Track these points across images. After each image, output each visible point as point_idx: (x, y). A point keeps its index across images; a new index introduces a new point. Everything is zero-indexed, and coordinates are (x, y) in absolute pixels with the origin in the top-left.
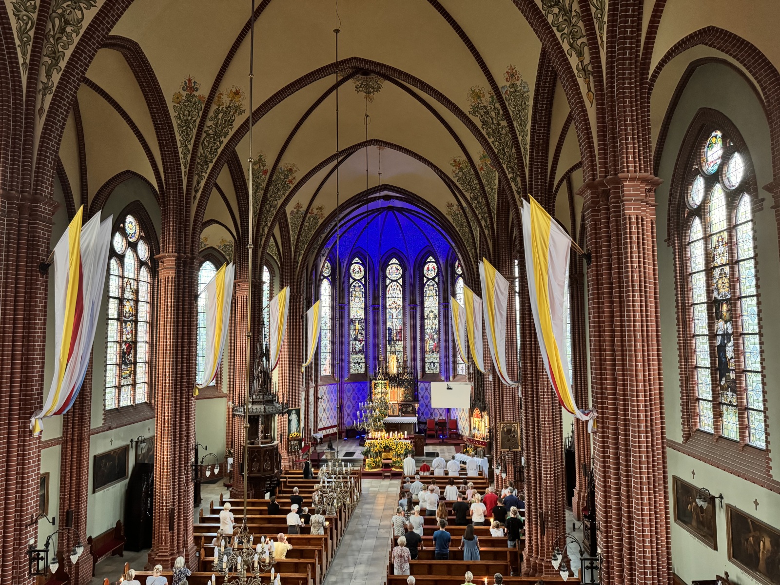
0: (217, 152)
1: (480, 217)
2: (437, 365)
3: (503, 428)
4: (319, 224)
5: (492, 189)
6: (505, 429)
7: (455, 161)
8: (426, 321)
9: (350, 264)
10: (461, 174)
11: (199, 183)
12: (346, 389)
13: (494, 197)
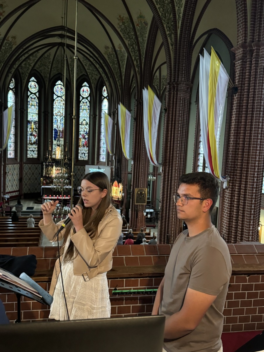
1: (133, 59)
2: (87, 155)
3: (138, 191)
4: (13, 49)
5: (143, 40)
6: (139, 193)
7: (120, 16)
8: (80, 126)
9: (28, 81)
10: (123, 26)
12: (25, 168)
13: (144, 46)
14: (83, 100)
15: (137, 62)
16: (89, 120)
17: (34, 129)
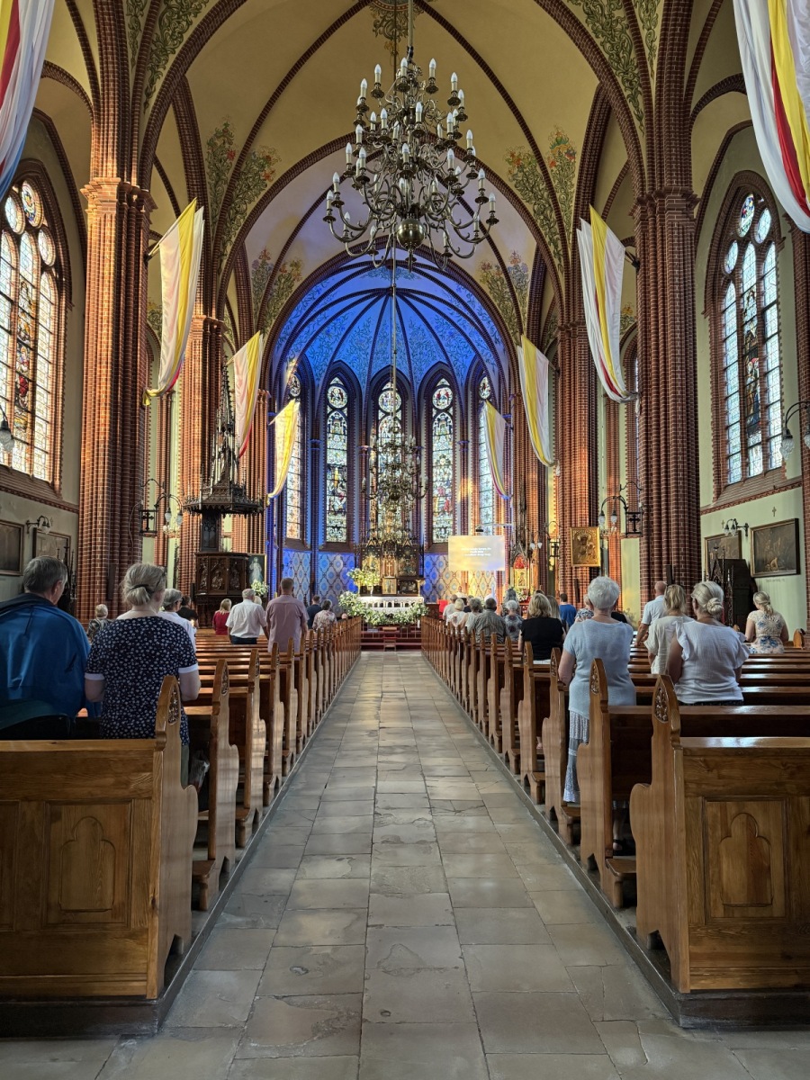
0: (182, 37)
1: (547, 240)
2: (450, 530)
3: (576, 535)
4: (294, 289)
5: (567, 195)
6: (579, 538)
7: (512, 155)
8: (434, 470)
9: (327, 385)
10: (520, 174)
11: (152, 82)
12: (320, 562)
13: (570, 207)
14: (439, 417)
15: (556, 247)
16: (451, 455)
17: (339, 482)
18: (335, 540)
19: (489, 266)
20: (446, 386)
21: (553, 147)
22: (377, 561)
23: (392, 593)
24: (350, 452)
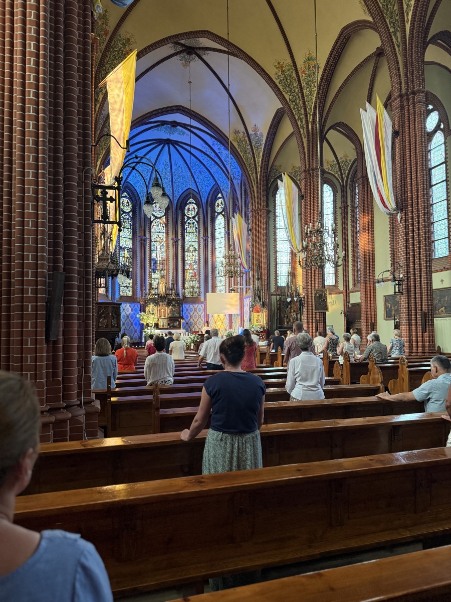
3: (316, 294)
5: (311, 92)
6: (318, 295)
7: (279, 63)
14: (189, 221)
15: (302, 122)
16: (197, 245)
17: (127, 258)
18: (125, 295)
19: (238, 132)
20: (193, 203)
21: (305, 62)
22: (155, 308)
23: (165, 327)
24: (134, 240)
